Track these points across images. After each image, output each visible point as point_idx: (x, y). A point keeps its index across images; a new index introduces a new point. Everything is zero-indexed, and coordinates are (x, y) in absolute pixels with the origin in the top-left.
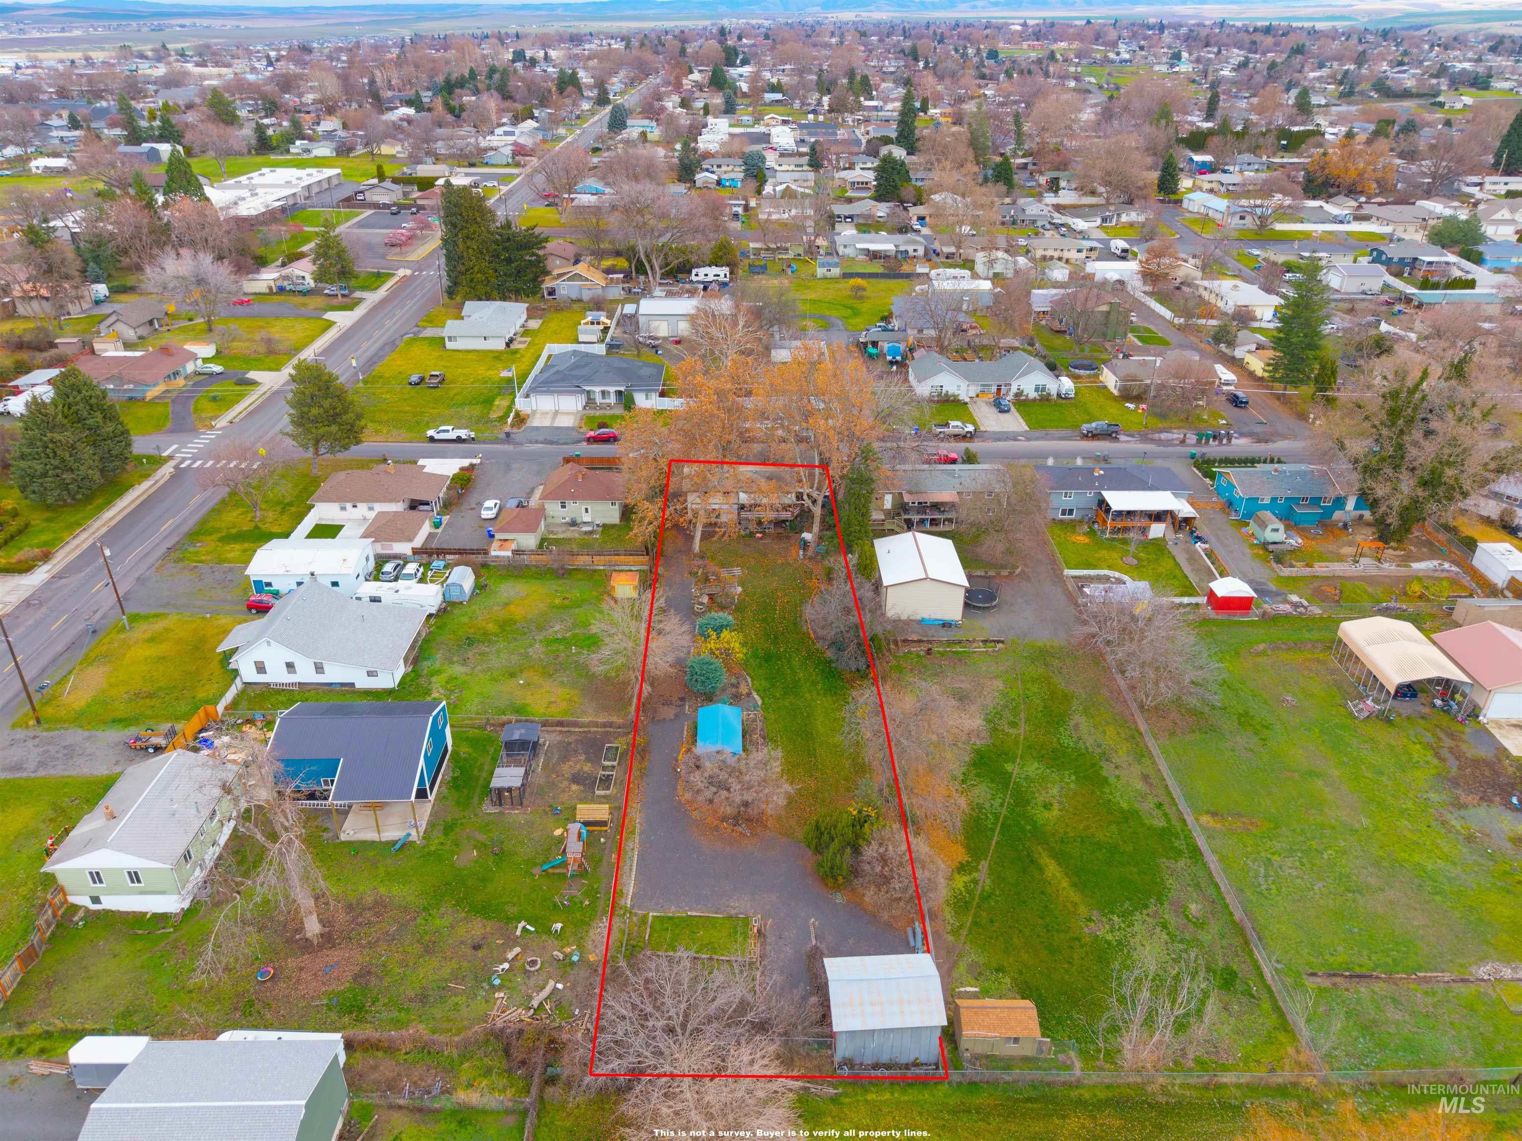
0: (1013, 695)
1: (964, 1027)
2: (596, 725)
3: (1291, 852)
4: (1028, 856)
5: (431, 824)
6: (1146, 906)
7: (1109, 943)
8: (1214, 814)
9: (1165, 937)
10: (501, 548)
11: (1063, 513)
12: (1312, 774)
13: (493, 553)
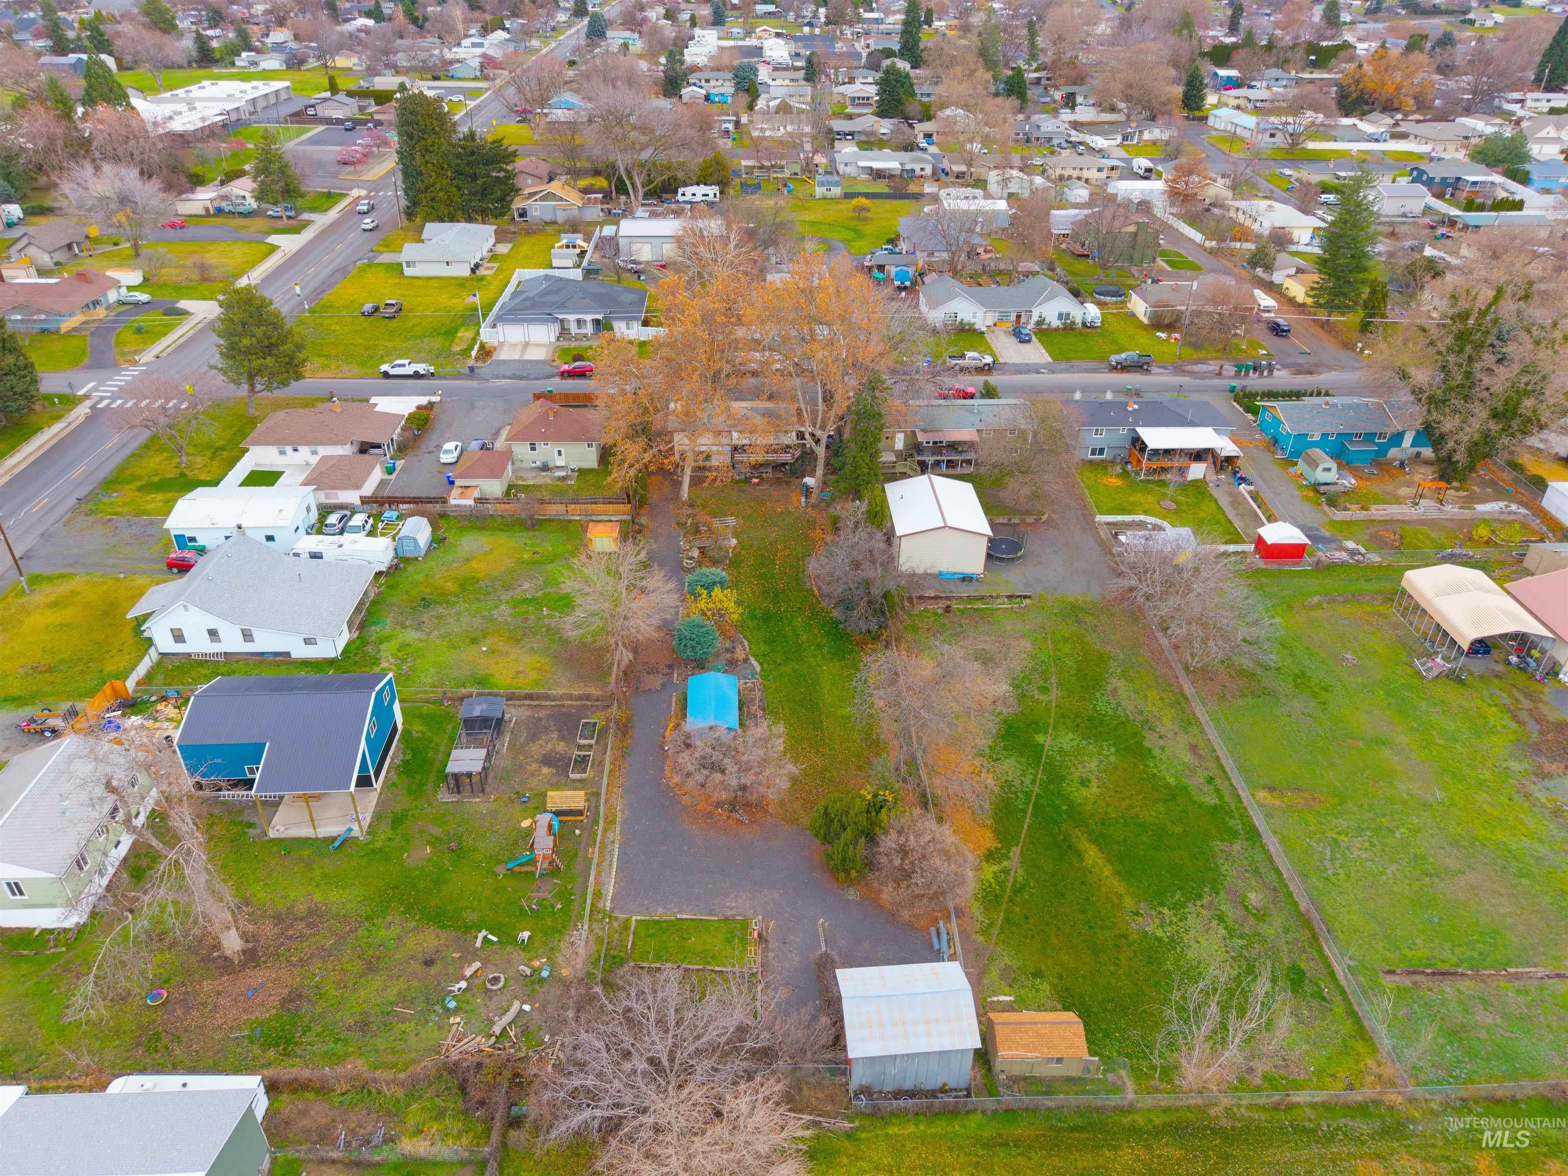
0: (1043, 656)
1: (1000, 1046)
2: (570, 697)
3: (1360, 831)
4: (1065, 839)
5: (378, 817)
6: (1200, 897)
7: (1160, 940)
8: (1272, 789)
9: (1222, 931)
10: (462, 496)
11: (1093, 452)
12: (1379, 741)
13: (453, 502)
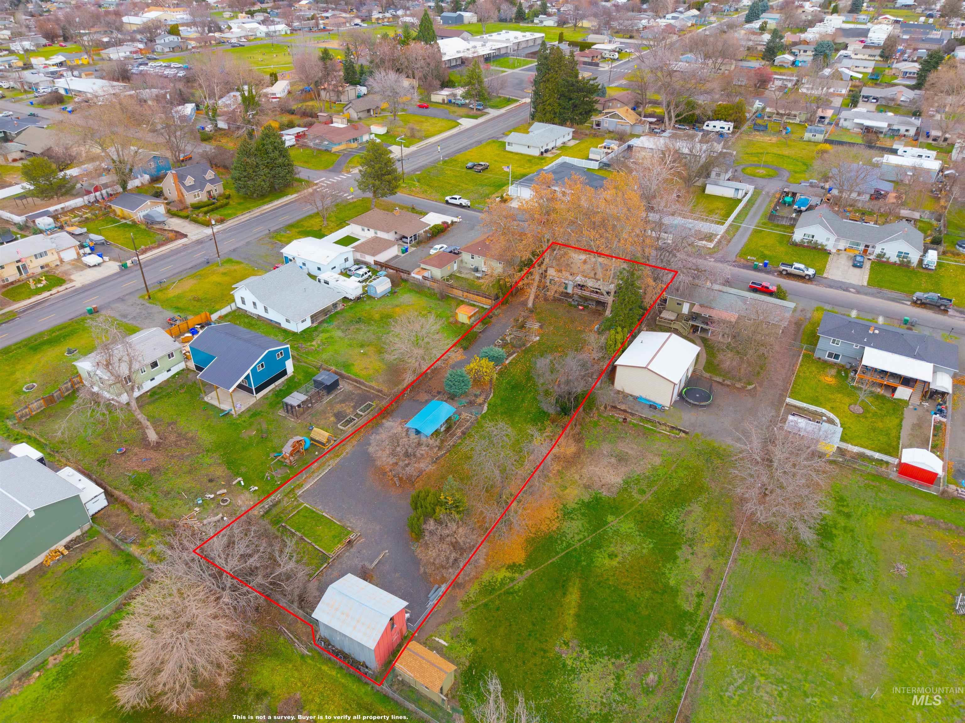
0: (660, 472)
2: (374, 389)
4: (564, 581)
5: (248, 410)
6: (618, 657)
7: (564, 665)
8: (740, 622)
9: (612, 685)
10: (418, 273)
11: (830, 355)
13: (413, 275)
